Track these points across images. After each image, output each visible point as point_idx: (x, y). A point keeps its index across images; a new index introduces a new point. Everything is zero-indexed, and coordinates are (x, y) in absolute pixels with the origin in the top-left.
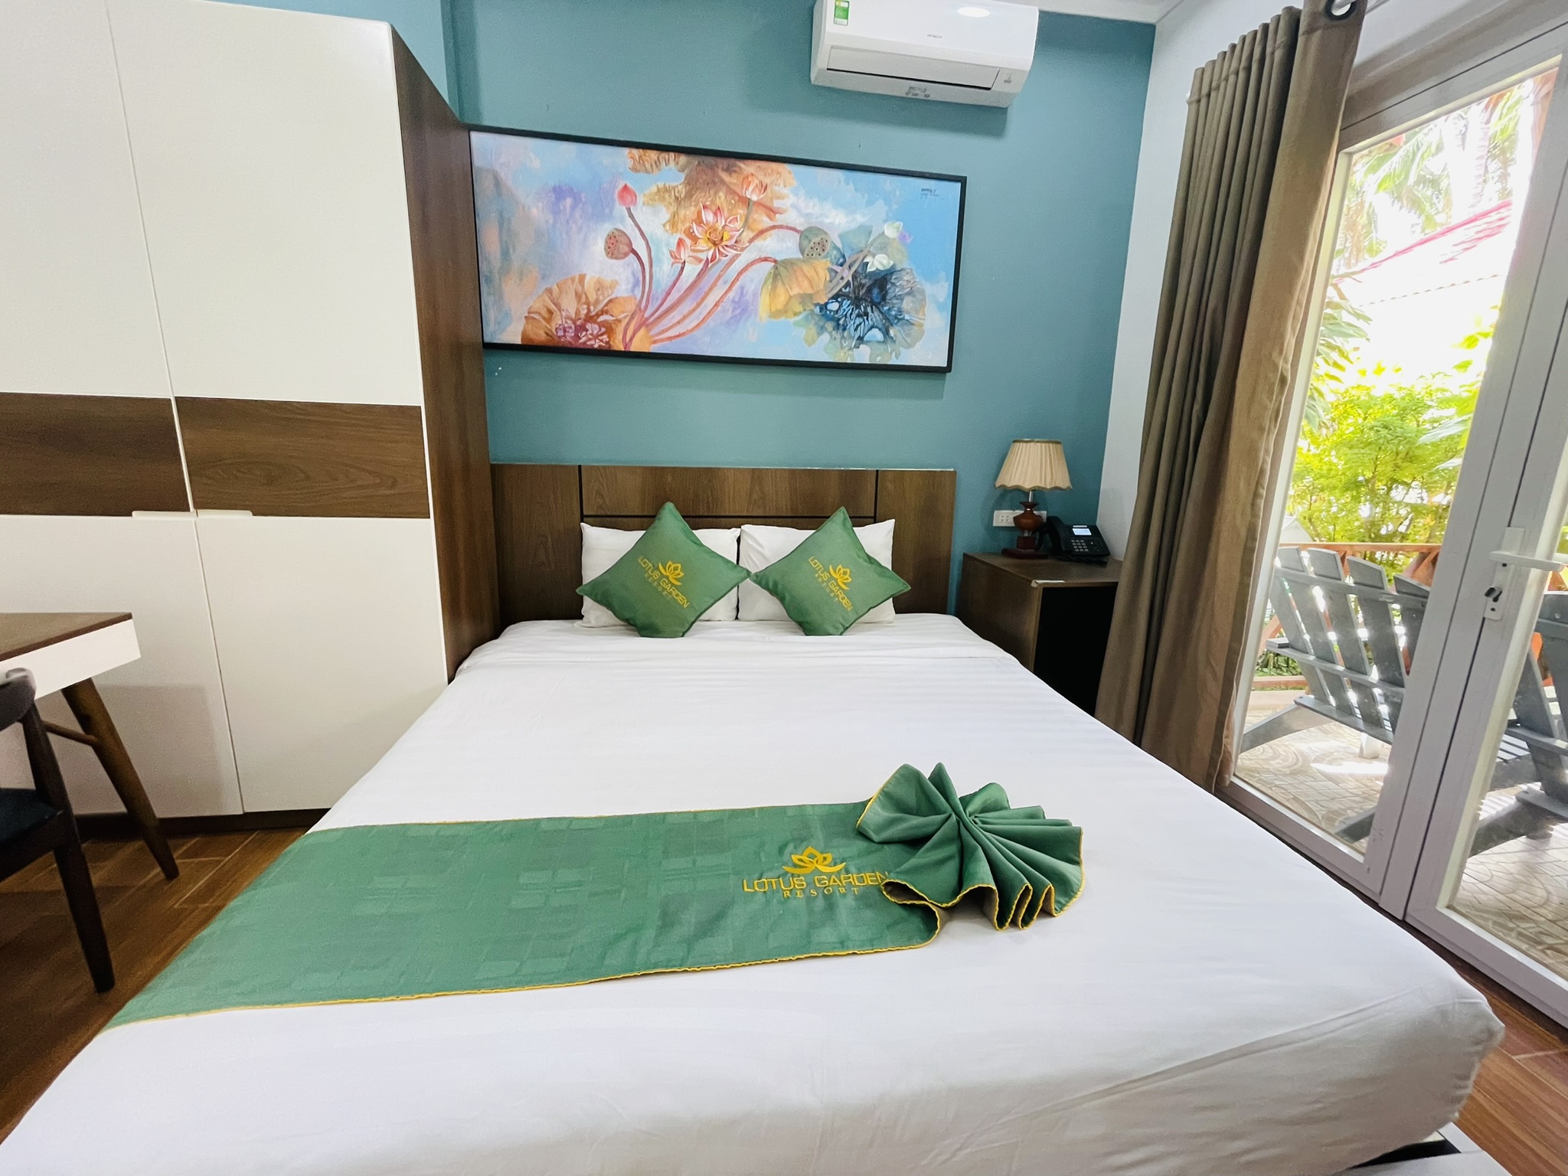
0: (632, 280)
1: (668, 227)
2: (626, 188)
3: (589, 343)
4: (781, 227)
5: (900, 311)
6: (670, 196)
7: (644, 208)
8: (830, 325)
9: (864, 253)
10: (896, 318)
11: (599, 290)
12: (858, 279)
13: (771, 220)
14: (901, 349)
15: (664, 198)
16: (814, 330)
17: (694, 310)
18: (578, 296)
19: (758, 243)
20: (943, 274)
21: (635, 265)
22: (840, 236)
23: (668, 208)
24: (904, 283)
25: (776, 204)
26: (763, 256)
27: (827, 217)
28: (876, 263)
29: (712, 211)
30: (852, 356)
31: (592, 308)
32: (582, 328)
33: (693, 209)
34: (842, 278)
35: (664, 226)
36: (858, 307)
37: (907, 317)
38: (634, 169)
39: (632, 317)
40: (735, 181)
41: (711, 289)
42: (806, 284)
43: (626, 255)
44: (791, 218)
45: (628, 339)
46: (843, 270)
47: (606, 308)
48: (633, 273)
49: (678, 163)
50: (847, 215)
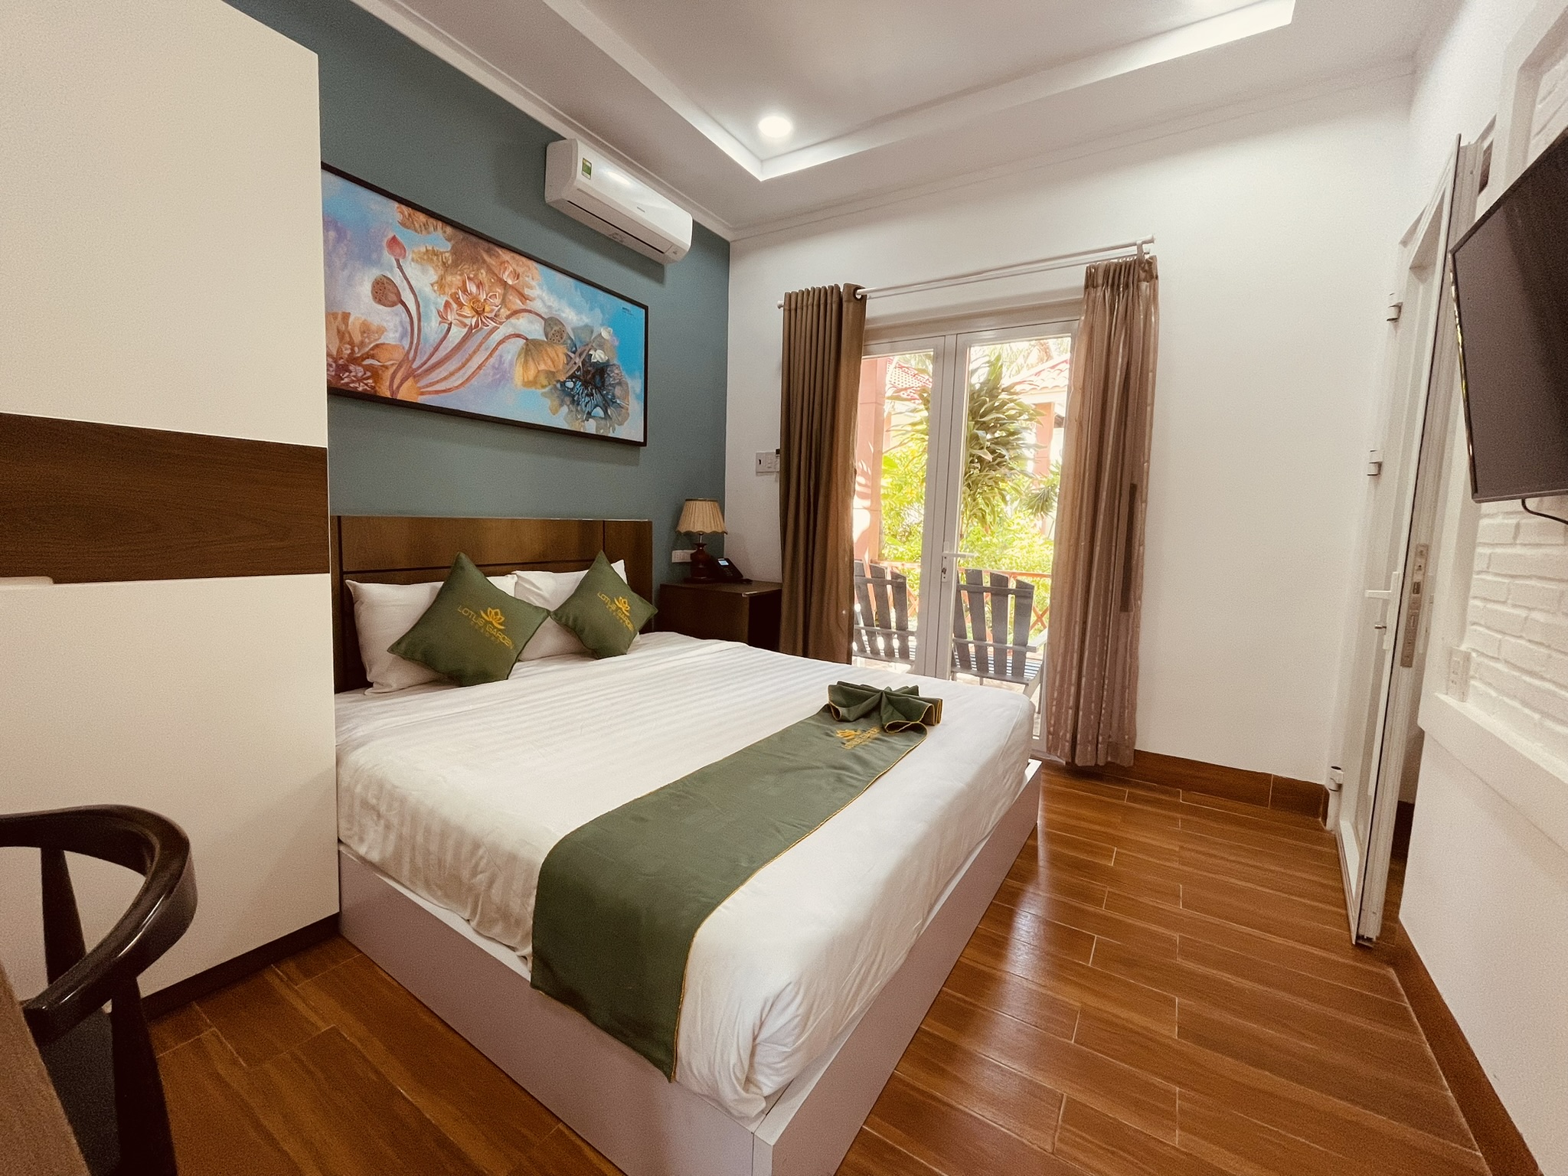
0: (400, 329)
1: (436, 288)
2: (394, 239)
3: (352, 385)
4: (530, 311)
5: (614, 396)
7: (412, 263)
8: (568, 400)
9: (590, 346)
10: (611, 401)
11: (365, 332)
12: (586, 366)
13: (524, 304)
14: (616, 426)
15: (432, 259)
16: (557, 402)
17: (460, 369)
18: (340, 334)
19: (513, 320)
20: (637, 374)
21: (404, 316)
22: (573, 330)
23: (436, 270)
24: (616, 375)
25: (527, 291)
26: (517, 332)
27: (563, 312)
28: (597, 356)
29: (475, 284)
30: (584, 427)
31: (356, 349)
32: (345, 368)
33: (459, 277)
34: (575, 363)
36: (586, 388)
37: (618, 402)
38: (403, 224)
39: (400, 366)
40: (494, 263)
41: (475, 352)
42: (549, 362)
43: (393, 305)
44: (537, 306)
45: (395, 387)
46: (575, 357)
47: (372, 352)
48: (401, 322)
49: (445, 232)
50: (577, 315)
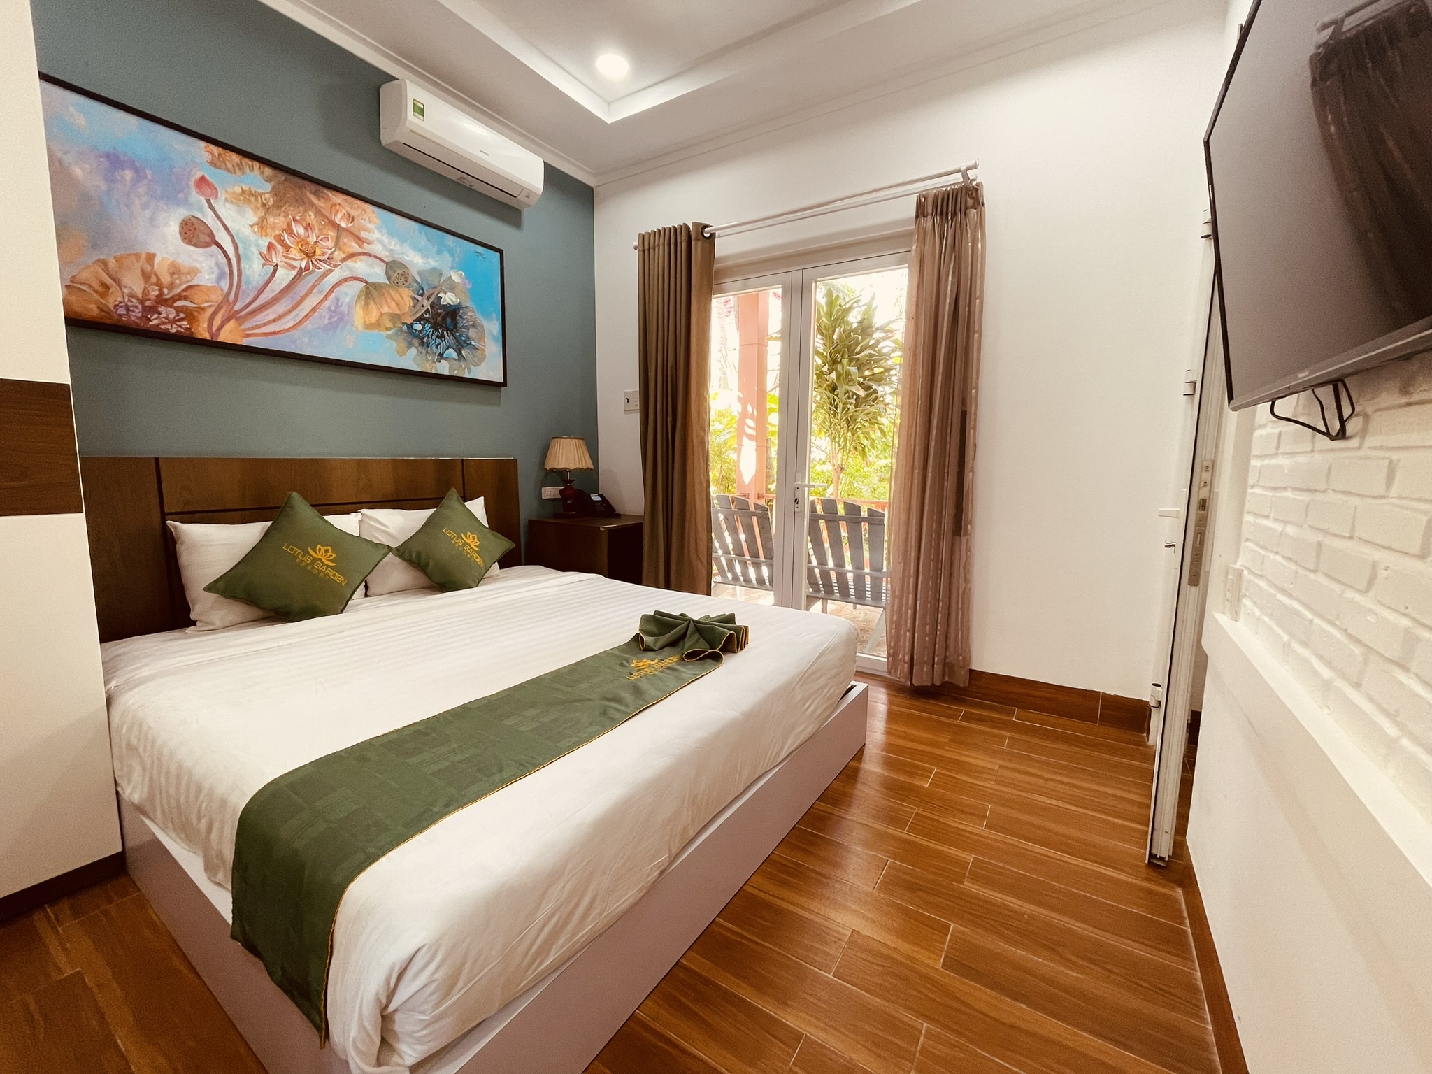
0: (216, 271)
1: (256, 230)
2: (203, 179)
3: (163, 327)
4: (368, 254)
5: (468, 337)
6: (256, 200)
7: (227, 204)
8: (416, 342)
9: (438, 289)
10: (465, 342)
11: (174, 273)
12: (435, 309)
13: (360, 246)
14: (472, 367)
15: (250, 201)
16: (403, 344)
17: (290, 311)
18: (146, 276)
19: (349, 263)
20: (494, 315)
21: (220, 257)
22: (420, 273)
23: (255, 212)
24: (469, 317)
25: (363, 235)
26: (355, 275)
27: (407, 256)
28: (448, 299)
29: (303, 226)
30: (435, 368)
31: (166, 291)
32: (153, 310)
33: (282, 219)
34: (423, 306)
35: (252, 226)
36: (437, 330)
37: (473, 343)
38: (212, 163)
39: (219, 308)
40: (323, 205)
41: (307, 295)
42: (394, 305)
43: (207, 245)
44: (377, 249)
45: (214, 329)
46: (423, 300)
47: (185, 294)
48: (217, 264)
49: (262, 173)
50: (422, 258)
